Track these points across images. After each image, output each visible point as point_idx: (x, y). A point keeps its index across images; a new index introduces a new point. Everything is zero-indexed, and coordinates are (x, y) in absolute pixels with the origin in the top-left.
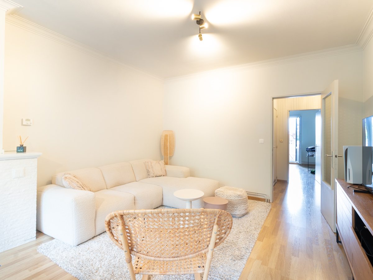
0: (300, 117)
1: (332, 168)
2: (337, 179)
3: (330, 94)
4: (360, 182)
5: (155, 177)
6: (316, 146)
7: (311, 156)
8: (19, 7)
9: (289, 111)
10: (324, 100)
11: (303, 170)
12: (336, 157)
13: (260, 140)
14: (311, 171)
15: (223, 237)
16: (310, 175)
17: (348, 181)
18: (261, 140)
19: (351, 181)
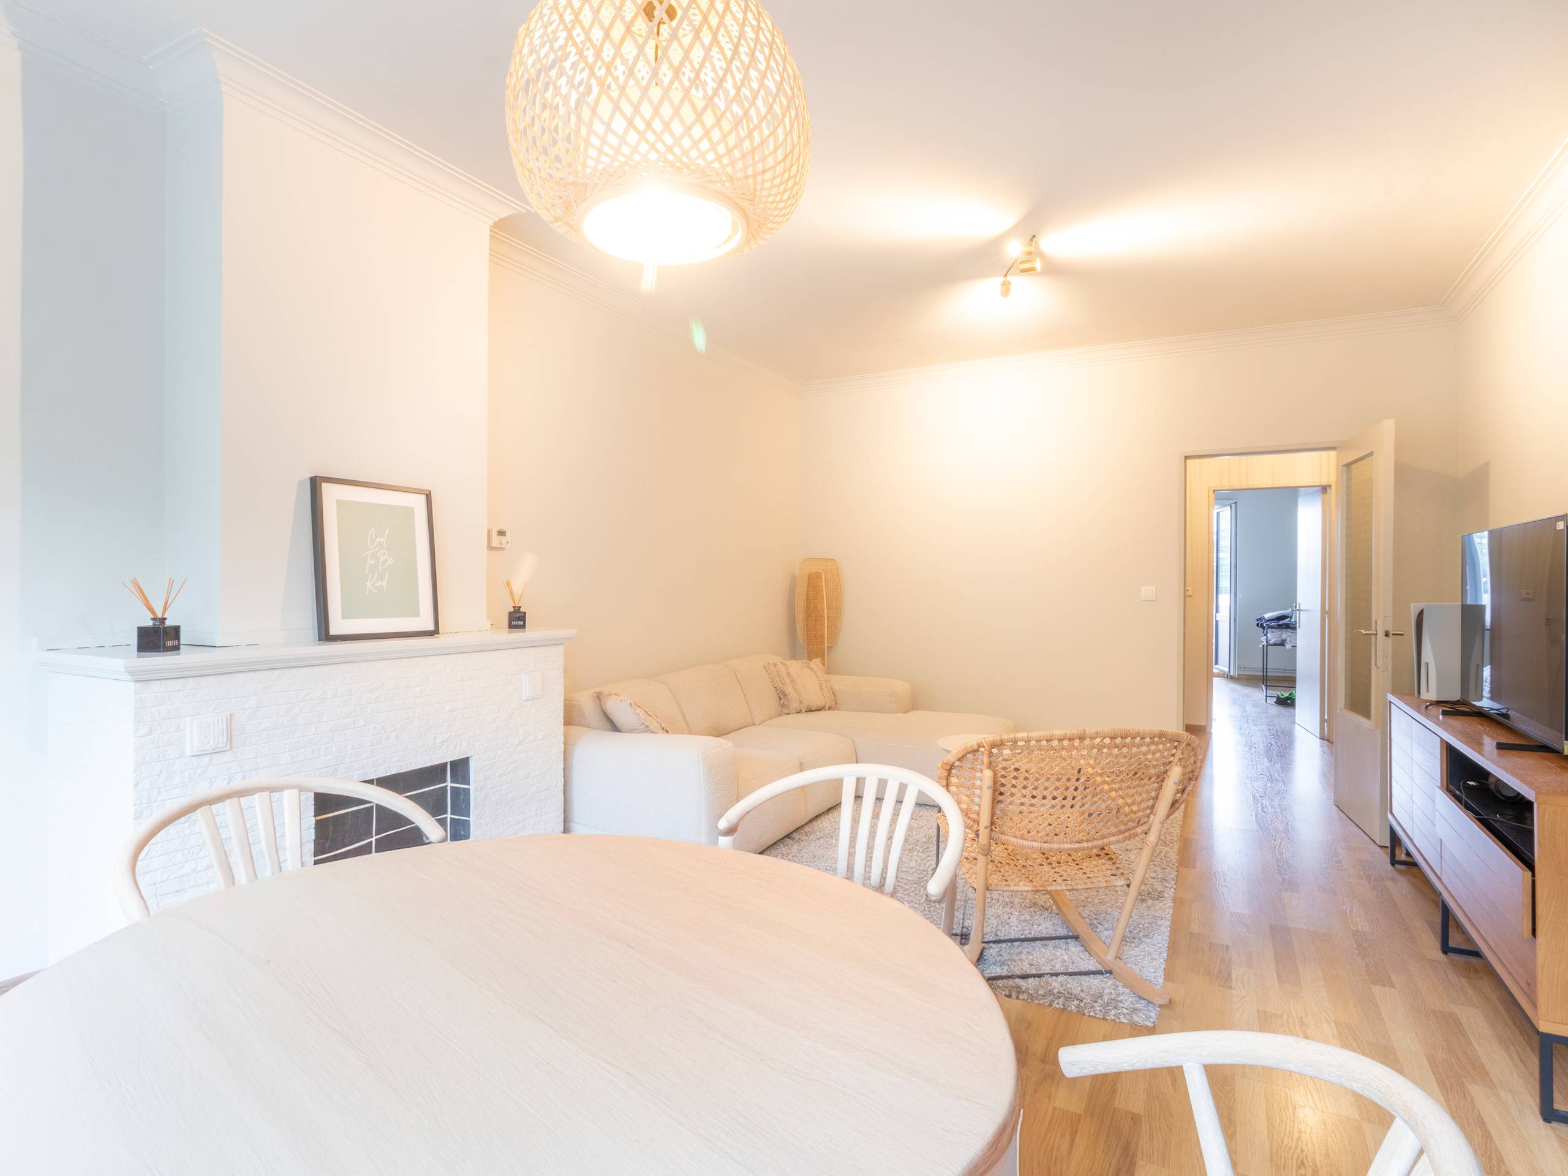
0: (1233, 505)
1: (1373, 668)
2: (1393, 694)
3: (1371, 454)
4: (1456, 696)
5: (806, 712)
6: (1299, 610)
7: (1275, 645)
8: (524, 211)
9: (1214, 491)
10: (1345, 468)
11: (1247, 695)
12: (1387, 635)
13: (1143, 588)
14: (1278, 698)
15: (1179, 800)
16: (1275, 710)
17: (1425, 696)
18: (1148, 591)
19: (1430, 694)
